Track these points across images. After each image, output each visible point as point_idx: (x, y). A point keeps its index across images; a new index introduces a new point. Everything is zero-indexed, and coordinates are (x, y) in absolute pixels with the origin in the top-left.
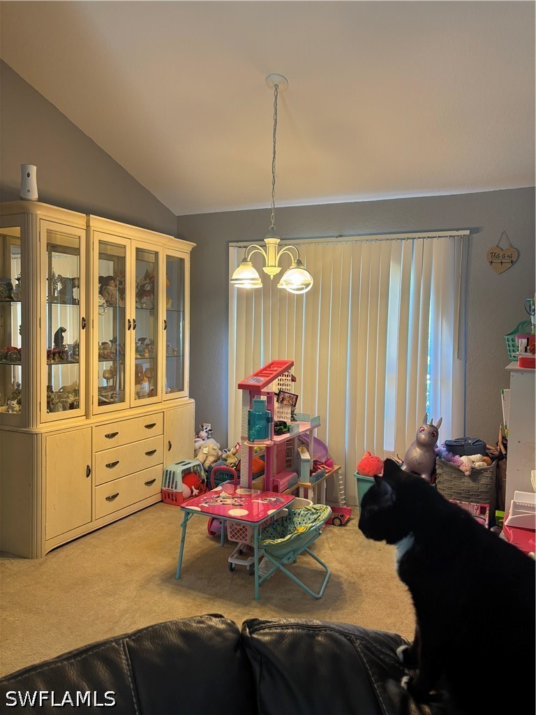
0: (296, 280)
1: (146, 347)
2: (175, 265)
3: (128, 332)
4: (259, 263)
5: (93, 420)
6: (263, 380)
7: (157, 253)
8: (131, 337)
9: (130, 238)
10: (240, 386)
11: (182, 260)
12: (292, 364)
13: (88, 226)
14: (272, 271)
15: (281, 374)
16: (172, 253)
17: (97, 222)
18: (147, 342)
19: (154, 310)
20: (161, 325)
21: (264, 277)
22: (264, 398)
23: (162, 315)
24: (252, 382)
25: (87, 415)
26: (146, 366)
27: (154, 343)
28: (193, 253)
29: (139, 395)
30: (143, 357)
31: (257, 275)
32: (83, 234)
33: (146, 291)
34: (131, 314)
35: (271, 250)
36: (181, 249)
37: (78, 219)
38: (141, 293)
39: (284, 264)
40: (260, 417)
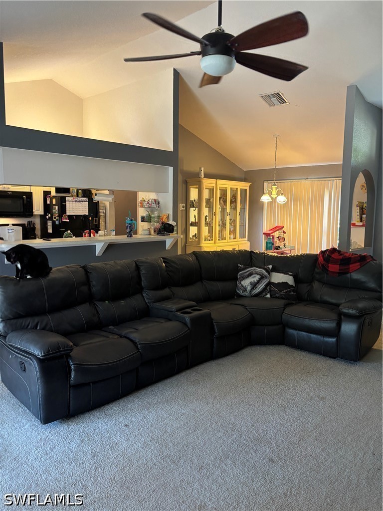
0: (281, 199)
1: (233, 222)
2: (243, 191)
3: (227, 217)
4: (270, 194)
5: (217, 244)
6: (271, 232)
7: (237, 189)
8: (228, 218)
9: (228, 185)
10: (264, 234)
11: (246, 190)
12: (283, 227)
13: (216, 183)
14: (274, 197)
15: (280, 229)
16: (242, 188)
17: (220, 181)
18: (232, 220)
19: (235, 208)
20: (238, 214)
21: (272, 198)
22: (271, 237)
23: (238, 210)
24: (268, 232)
25: (215, 243)
26: (232, 229)
27: (235, 221)
28: (250, 187)
29: (230, 238)
30: (232, 225)
31: (270, 198)
32: (215, 185)
33: (233, 201)
34: (228, 210)
35: (274, 189)
36: (246, 186)
37: (214, 181)
38: (231, 202)
39: (278, 194)
40: (270, 243)
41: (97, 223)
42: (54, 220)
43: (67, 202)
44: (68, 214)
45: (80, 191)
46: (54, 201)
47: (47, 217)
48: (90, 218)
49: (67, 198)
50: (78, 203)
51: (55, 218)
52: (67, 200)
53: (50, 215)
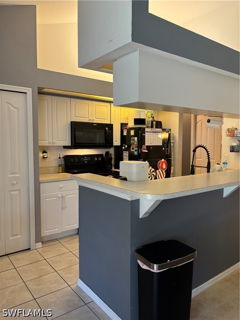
41: (168, 153)
42: (131, 150)
43: (146, 133)
44: (146, 144)
45: (154, 123)
46: (132, 133)
47: (124, 148)
48: (164, 149)
49: (146, 130)
50: (155, 134)
51: (133, 149)
52: (146, 131)
53: (126, 146)
